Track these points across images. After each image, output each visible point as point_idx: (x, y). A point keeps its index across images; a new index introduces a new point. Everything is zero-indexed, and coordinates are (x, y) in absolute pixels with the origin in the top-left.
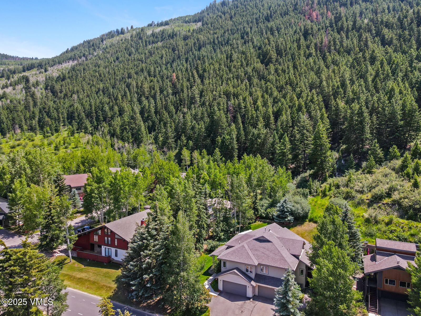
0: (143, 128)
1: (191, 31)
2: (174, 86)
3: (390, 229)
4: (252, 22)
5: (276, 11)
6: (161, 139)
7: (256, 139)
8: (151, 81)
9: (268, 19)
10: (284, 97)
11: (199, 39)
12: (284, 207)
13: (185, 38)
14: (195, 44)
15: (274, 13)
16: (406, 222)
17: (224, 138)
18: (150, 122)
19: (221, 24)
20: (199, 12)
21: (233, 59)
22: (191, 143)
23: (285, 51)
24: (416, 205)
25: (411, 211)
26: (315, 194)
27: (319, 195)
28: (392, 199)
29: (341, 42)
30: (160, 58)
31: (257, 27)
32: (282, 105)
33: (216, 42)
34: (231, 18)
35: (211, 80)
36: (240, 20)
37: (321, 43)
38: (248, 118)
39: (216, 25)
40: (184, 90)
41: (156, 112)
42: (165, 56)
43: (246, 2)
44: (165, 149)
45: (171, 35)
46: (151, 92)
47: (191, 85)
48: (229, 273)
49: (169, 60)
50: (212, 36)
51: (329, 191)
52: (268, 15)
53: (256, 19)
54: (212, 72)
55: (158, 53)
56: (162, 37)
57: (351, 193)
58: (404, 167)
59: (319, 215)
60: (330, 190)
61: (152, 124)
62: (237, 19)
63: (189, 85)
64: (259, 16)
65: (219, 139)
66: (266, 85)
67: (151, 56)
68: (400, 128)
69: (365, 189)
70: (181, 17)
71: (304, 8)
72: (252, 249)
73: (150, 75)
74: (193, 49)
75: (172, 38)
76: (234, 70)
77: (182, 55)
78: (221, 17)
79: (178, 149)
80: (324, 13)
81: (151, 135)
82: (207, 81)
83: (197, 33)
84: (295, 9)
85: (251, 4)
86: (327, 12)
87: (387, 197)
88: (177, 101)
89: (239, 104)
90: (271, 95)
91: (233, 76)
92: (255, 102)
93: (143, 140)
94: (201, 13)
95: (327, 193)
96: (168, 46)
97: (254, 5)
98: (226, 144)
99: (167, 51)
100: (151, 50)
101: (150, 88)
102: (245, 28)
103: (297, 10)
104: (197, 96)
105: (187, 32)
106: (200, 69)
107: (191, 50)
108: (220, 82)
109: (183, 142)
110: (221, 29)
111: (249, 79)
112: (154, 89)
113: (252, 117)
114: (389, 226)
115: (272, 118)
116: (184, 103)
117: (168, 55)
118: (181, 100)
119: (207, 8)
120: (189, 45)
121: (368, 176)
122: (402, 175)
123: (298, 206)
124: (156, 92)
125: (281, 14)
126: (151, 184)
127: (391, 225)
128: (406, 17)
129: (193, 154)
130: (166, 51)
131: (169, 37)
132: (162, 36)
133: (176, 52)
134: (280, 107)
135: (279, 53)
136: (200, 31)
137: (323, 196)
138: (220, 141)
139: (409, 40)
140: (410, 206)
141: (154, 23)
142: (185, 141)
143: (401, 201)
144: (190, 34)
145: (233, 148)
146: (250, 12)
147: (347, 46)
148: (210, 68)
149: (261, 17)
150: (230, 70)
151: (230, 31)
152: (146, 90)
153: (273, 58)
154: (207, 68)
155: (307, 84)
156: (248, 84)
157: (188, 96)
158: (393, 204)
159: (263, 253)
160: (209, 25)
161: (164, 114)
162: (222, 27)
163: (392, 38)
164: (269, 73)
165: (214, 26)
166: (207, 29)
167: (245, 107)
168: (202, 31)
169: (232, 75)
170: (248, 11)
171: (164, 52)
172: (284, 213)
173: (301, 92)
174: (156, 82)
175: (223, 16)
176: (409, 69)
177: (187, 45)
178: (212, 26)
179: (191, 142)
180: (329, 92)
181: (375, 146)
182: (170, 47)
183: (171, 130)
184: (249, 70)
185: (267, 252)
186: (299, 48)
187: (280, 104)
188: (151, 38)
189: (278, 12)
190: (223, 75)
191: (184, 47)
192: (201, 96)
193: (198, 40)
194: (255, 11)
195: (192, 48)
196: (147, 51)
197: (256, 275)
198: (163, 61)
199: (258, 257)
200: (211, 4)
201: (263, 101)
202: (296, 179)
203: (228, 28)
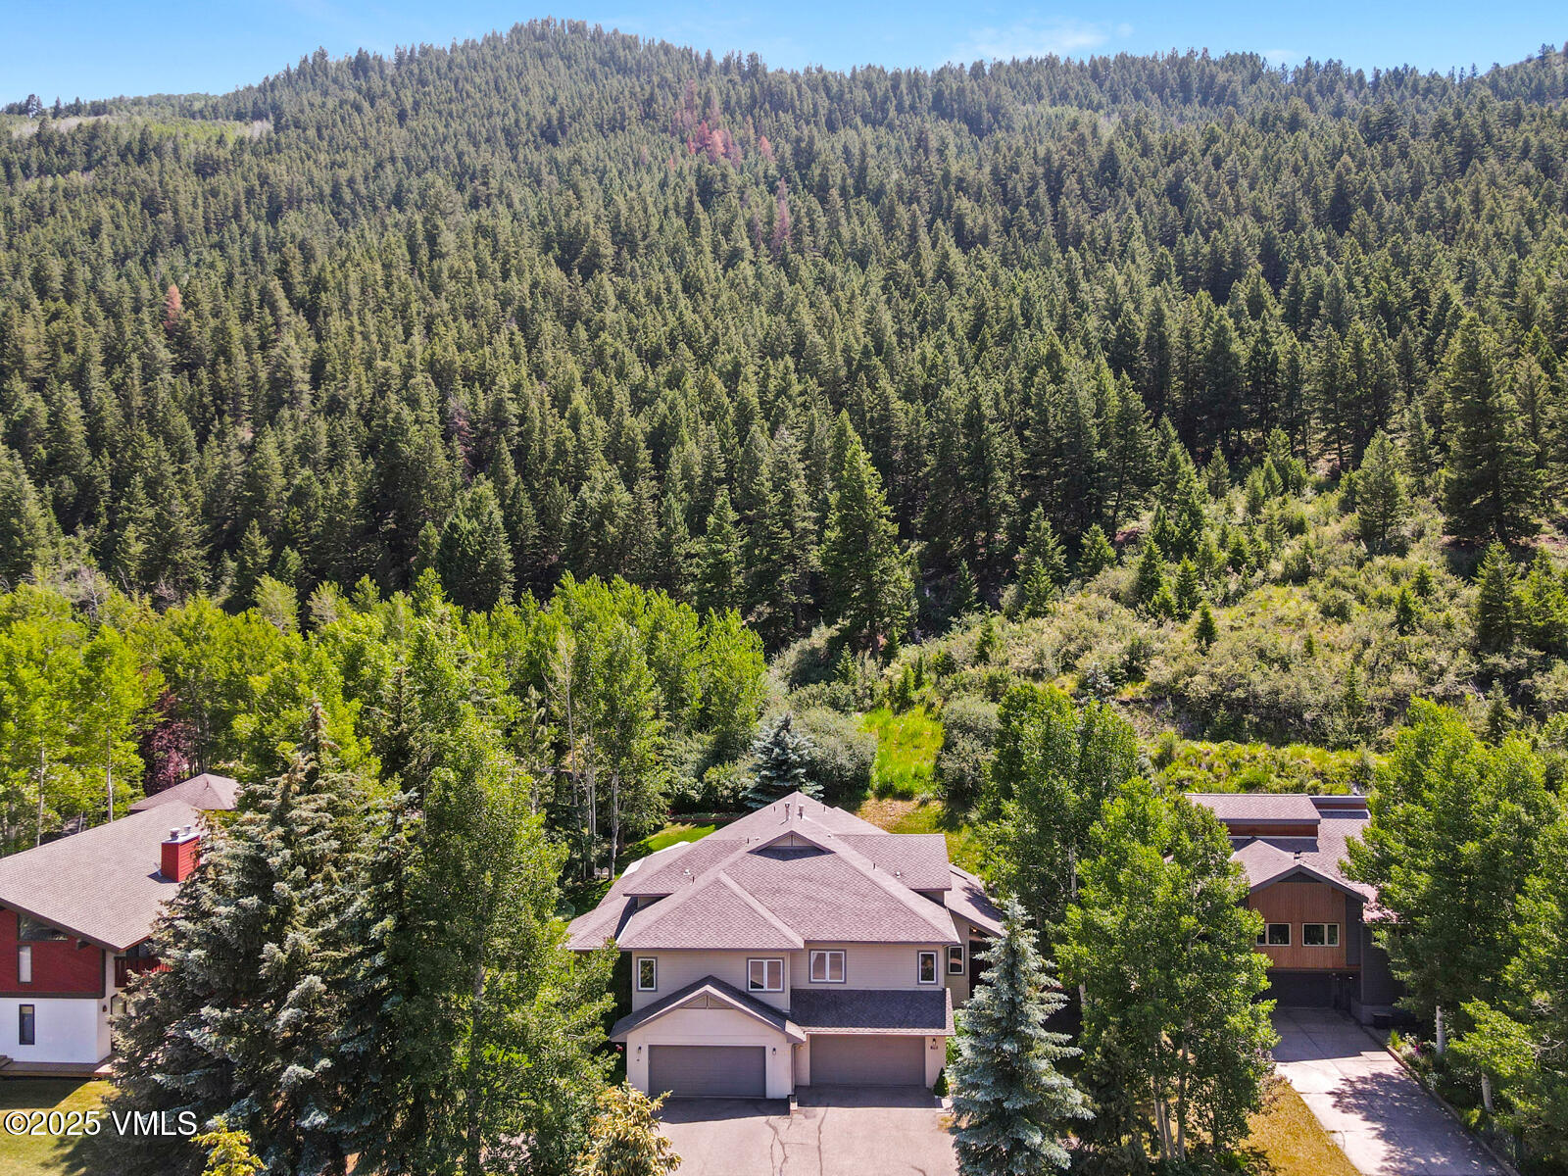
0: (32, 508)
1: (230, 145)
2: (178, 338)
3: (1174, 778)
4: (488, 140)
5: (580, 113)
6: (137, 548)
7: (598, 526)
8: (55, 316)
9: (550, 135)
10: (675, 381)
11: (267, 177)
12: (783, 749)
13: (204, 168)
14: (250, 193)
15: (573, 118)
16: (1216, 748)
17: (453, 527)
18: (68, 484)
19: (361, 134)
20: (256, 86)
21: (444, 250)
22: (293, 558)
23: (645, 237)
24: (1233, 690)
25: (1222, 711)
26: (868, 702)
27: (881, 705)
28: (1146, 684)
29: (834, 226)
30: (83, 233)
31: (515, 159)
32: (671, 409)
33: (348, 196)
34: (402, 117)
35: (355, 319)
36: (441, 130)
37: (770, 223)
38: (543, 457)
39: (341, 133)
40: (235, 351)
41: (95, 442)
42: (107, 227)
43: (457, 71)
44: (164, 590)
45: (136, 151)
46: (56, 358)
47: (261, 336)
48: (681, 1007)
49: (129, 243)
50: (327, 174)
51: (917, 687)
52: (549, 121)
53: (507, 132)
54: (354, 290)
55: (71, 211)
56: (88, 154)
57: (1005, 681)
58: (1147, 584)
59: (913, 770)
60: (919, 683)
61: (75, 490)
62: (426, 122)
63: (254, 334)
64: (517, 121)
65: (432, 534)
66: (598, 342)
67: (38, 222)
68: (1099, 470)
69: (1050, 663)
70: (169, 98)
71: (678, 114)
72: (758, 890)
73: (42, 293)
74: (246, 216)
75: (142, 158)
76: (451, 286)
77: (193, 233)
78: (358, 109)
79: (232, 587)
80: (748, 142)
81: (72, 538)
82: (337, 324)
83: (255, 153)
84: (647, 116)
85: (477, 80)
86: (757, 139)
87: (1128, 679)
88: (202, 395)
89: (499, 405)
90: (621, 374)
91: (453, 309)
92: (561, 400)
93: (34, 558)
94: (262, 89)
95: (914, 695)
96: (121, 189)
97: (492, 85)
98: (464, 553)
99: (122, 209)
100: (38, 195)
101: (52, 342)
102: (466, 158)
103: (657, 121)
104: (301, 378)
105: (213, 144)
106: (297, 278)
107: (237, 216)
108: (399, 329)
109: (254, 553)
110: (361, 152)
111: (524, 320)
112: (70, 349)
113: (561, 452)
114: (1169, 769)
115: (644, 454)
116: (236, 409)
117: (125, 225)
118: (218, 393)
119: (288, 72)
120: (226, 196)
121: (1040, 622)
122: (1148, 612)
123: (831, 741)
124: (86, 358)
125: (600, 127)
126: (144, 711)
127: (1174, 764)
128: (1015, 169)
129: (314, 603)
130: (112, 207)
131: (123, 157)
132: (91, 149)
133: (167, 217)
134: (665, 416)
135: (624, 239)
136: (271, 148)
137: (900, 708)
138: (436, 540)
139: (1037, 237)
140: (1213, 696)
141: (39, 105)
142: (266, 552)
143: (1181, 684)
144: (223, 154)
145: (494, 567)
146: (476, 105)
147: (854, 241)
148: (346, 277)
149: (523, 125)
150: (436, 288)
151: (400, 164)
152: (30, 350)
153: (606, 256)
154: (329, 277)
155: (753, 342)
156: (519, 338)
157: (253, 378)
158: (1153, 699)
159: (810, 898)
160: (312, 133)
161: (143, 446)
162: (366, 146)
163: (986, 226)
164: (599, 304)
165: (331, 139)
166: (302, 145)
167: (523, 419)
168: (279, 151)
169: (446, 306)
170: (469, 102)
171: (105, 214)
172: (789, 770)
173: (737, 365)
174: (80, 320)
175: (366, 105)
176: (1071, 309)
177: (214, 193)
178: (320, 137)
179: (296, 554)
180: (836, 370)
181: (1038, 528)
182: (132, 195)
183: (186, 510)
184: (519, 287)
185: (826, 893)
186: (695, 231)
187: (662, 408)
188: (34, 151)
189: (589, 117)
190: (406, 305)
191: (200, 202)
192: (317, 380)
193: (264, 180)
194: (496, 103)
195: (237, 207)
196: (16, 202)
197: (796, 995)
198: (100, 246)
199: (793, 916)
200: (305, 60)
201: (595, 396)
202: (777, 661)
203: (392, 151)
